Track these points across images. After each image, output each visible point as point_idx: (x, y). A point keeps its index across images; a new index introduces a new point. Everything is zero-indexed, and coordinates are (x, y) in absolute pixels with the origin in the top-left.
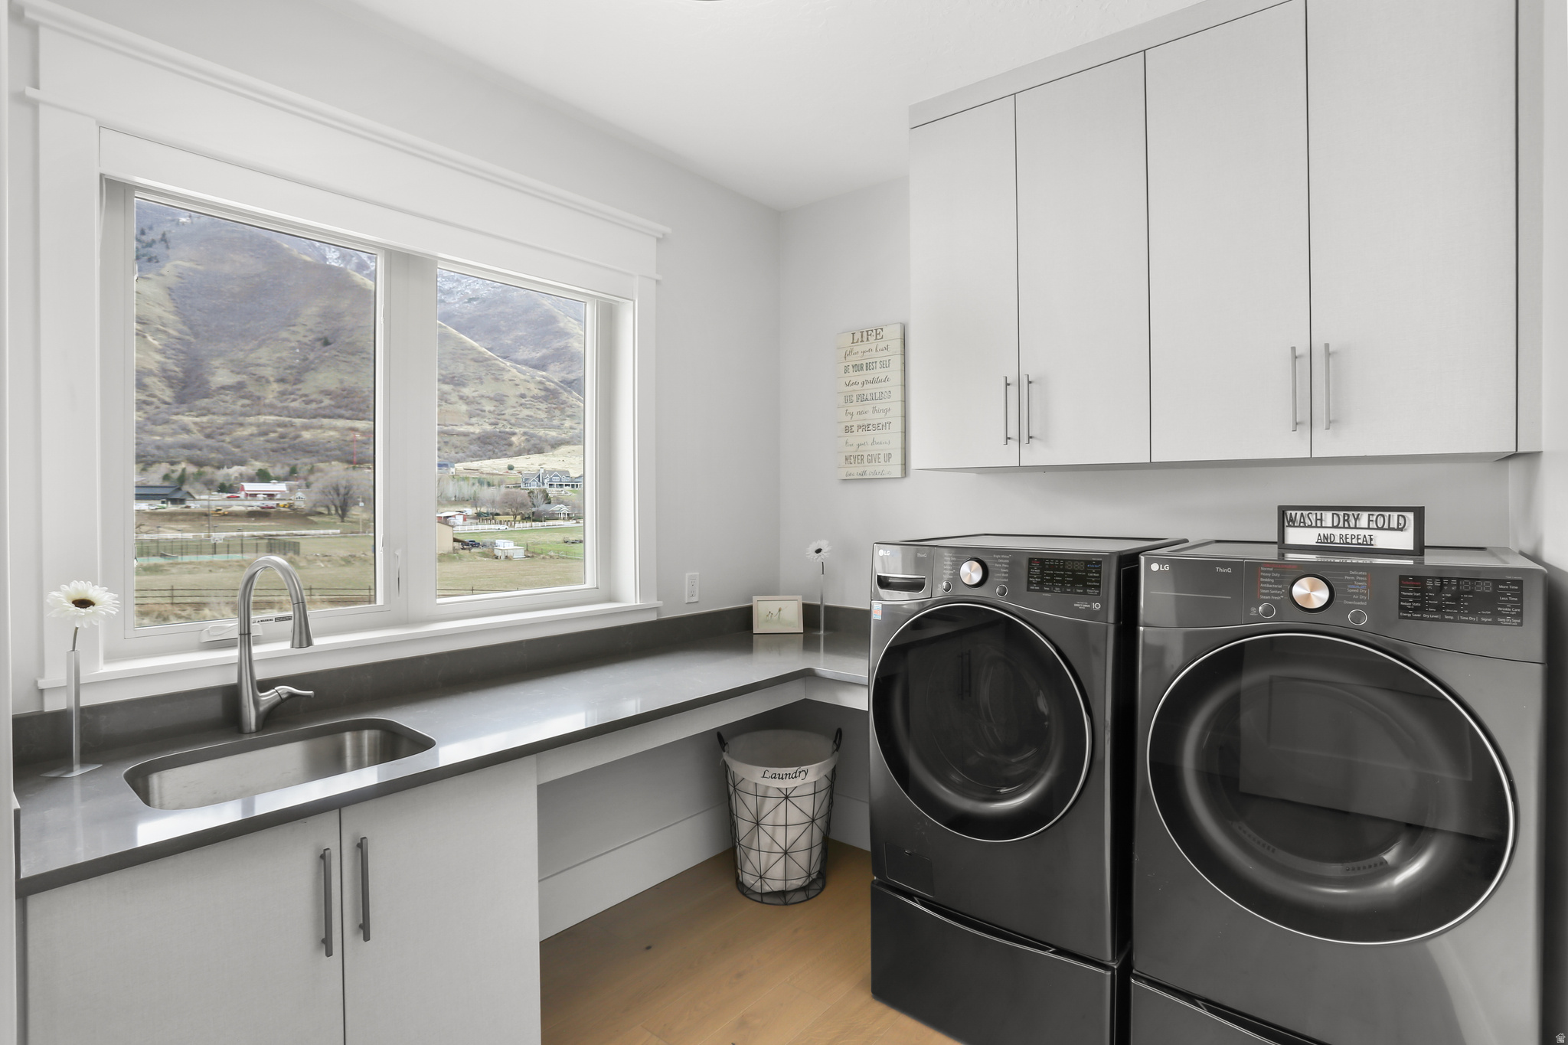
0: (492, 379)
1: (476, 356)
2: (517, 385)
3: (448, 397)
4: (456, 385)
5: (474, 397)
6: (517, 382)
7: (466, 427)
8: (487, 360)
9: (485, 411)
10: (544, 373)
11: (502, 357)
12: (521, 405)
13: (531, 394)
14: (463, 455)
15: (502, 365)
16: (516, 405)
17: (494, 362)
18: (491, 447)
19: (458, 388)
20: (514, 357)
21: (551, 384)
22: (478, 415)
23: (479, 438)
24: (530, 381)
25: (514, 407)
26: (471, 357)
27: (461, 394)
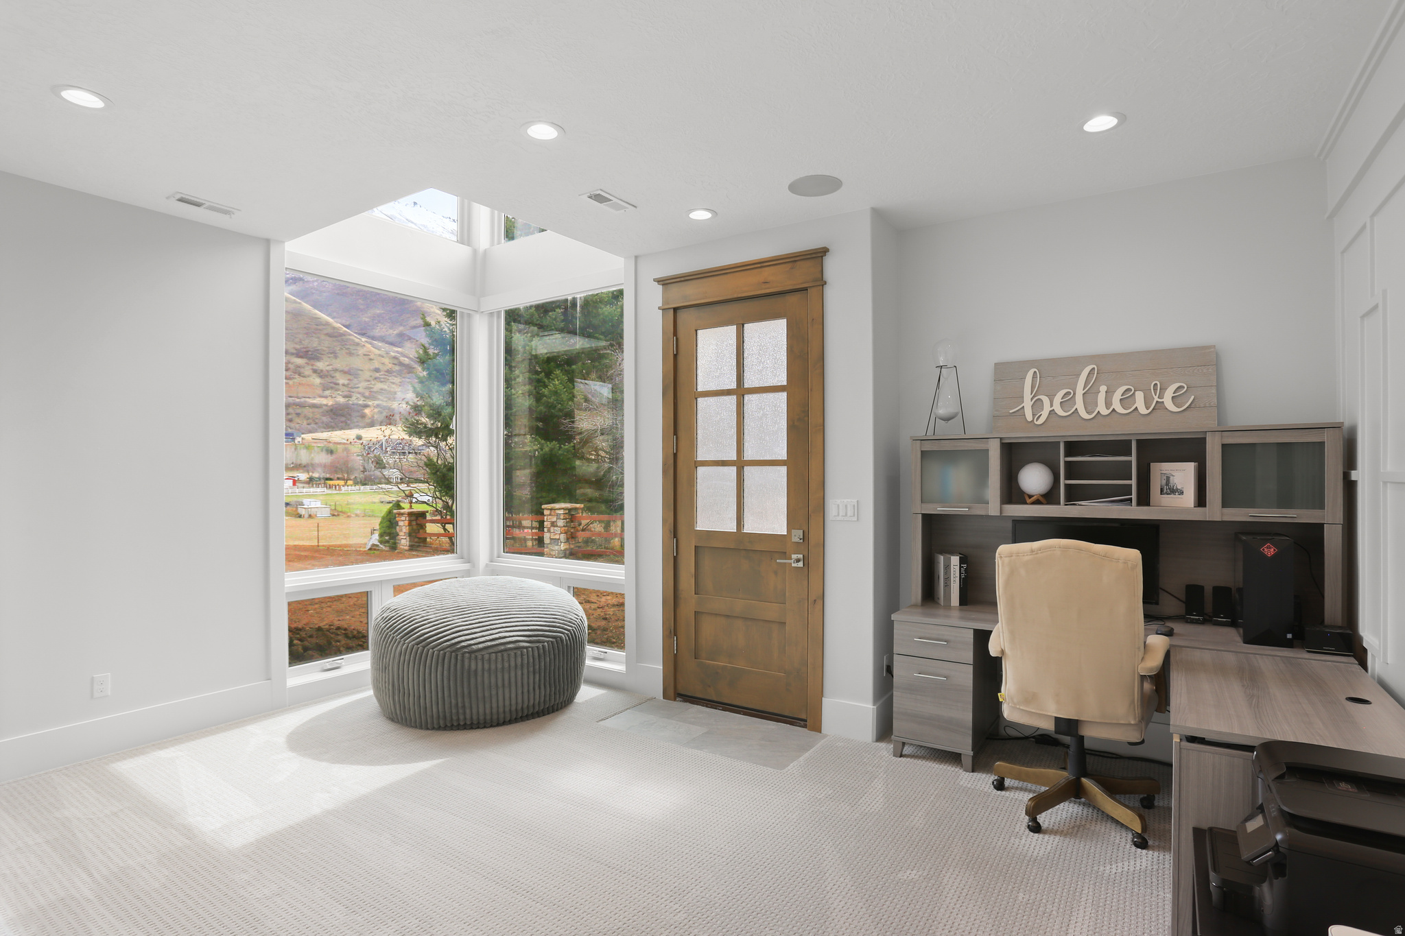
0: (347, 353)
1: (329, 331)
2: (371, 359)
3: (302, 370)
4: (310, 359)
5: (328, 371)
6: (372, 357)
7: (319, 399)
8: (342, 335)
9: (338, 384)
10: (399, 349)
11: (359, 334)
12: (376, 379)
13: (385, 369)
14: (315, 426)
15: (357, 340)
16: (371, 379)
17: (348, 337)
18: (343, 419)
19: (312, 362)
20: (372, 334)
21: (406, 359)
22: (332, 388)
23: (332, 410)
24: (385, 356)
25: (369, 381)
26: (325, 332)
27: (314, 367)
